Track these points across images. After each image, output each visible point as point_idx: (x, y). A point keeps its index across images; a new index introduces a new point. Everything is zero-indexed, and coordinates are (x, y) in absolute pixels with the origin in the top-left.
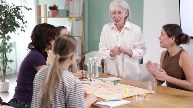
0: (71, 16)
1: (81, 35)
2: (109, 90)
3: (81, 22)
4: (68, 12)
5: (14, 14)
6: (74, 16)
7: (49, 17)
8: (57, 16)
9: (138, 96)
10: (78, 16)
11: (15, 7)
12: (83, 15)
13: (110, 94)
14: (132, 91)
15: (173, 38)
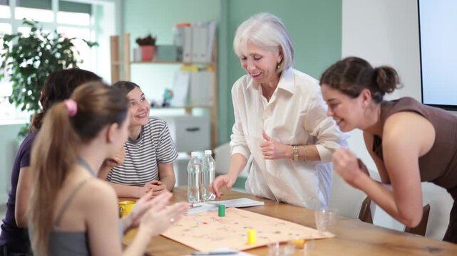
0: (186, 59)
1: (211, 103)
2: (224, 228)
3: (210, 76)
4: (180, 51)
5: (58, 55)
6: (195, 59)
7: (135, 62)
8: (154, 59)
9: (282, 244)
10: (204, 60)
11: (61, 40)
12: (215, 59)
13: (221, 239)
14: (277, 232)
15: (367, 95)
